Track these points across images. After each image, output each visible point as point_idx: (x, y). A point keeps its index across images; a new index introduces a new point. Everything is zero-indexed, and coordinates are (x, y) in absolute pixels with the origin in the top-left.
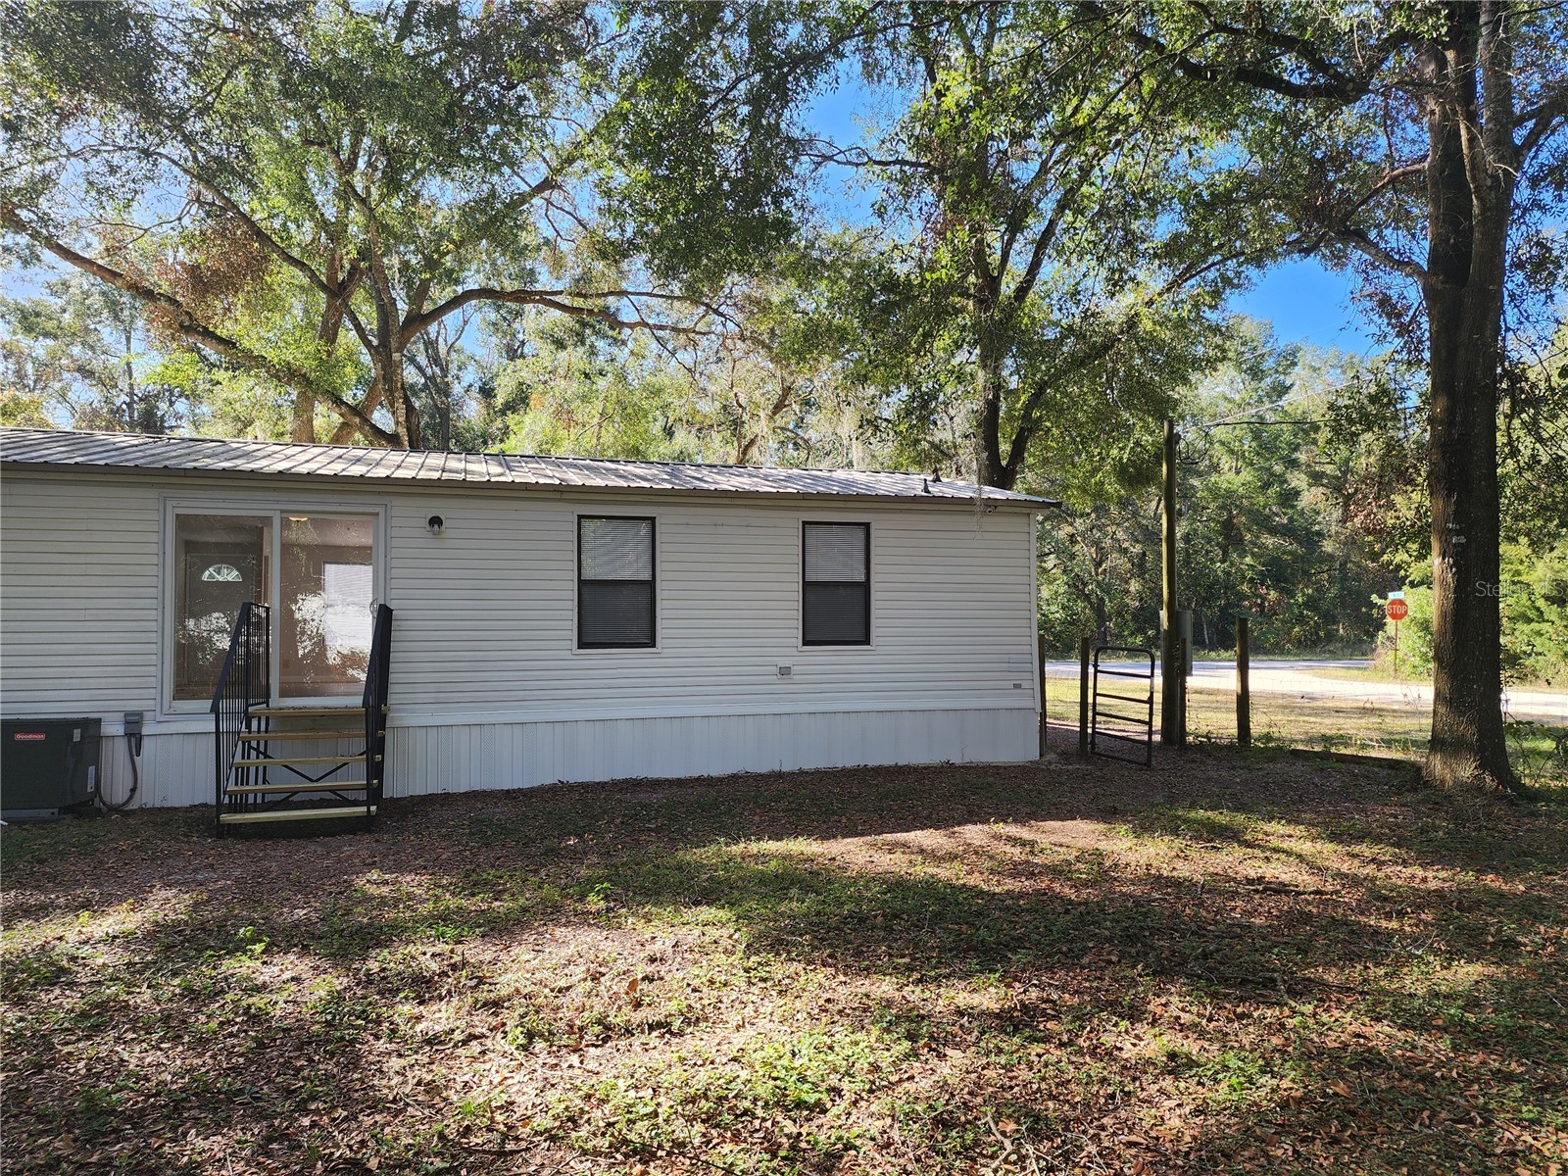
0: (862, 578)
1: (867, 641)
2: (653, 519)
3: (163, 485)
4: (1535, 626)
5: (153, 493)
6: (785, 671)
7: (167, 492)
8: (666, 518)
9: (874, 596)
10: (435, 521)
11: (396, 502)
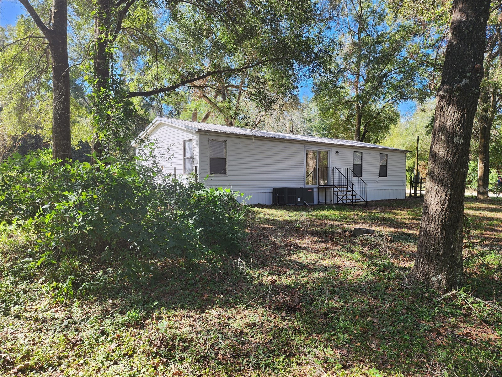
0: (386, 165)
1: (387, 176)
2: (362, 152)
3: (305, 144)
5: (303, 146)
6: (377, 182)
7: (305, 146)
8: (364, 152)
9: (388, 168)
10: (337, 152)
11: (333, 148)
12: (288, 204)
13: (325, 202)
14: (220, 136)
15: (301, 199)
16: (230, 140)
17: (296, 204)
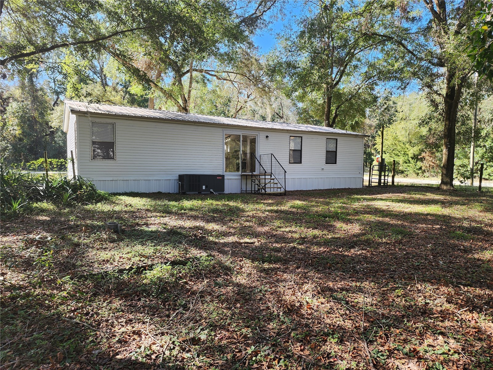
0: (335, 150)
1: (336, 163)
2: (302, 137)
3: (223, 128)
4: (408, 164)
5: (221, 129)
6: (323, 169)
7: (224, 129)
8: (304, 137)
9: (338, 154)
10: (267, 137)
11: (261, 132)
12: (188, 193)
13: (246, 191)
14: (106, 118)
15: (206, 187)
16: (118, 123)
17: (200, 193)
